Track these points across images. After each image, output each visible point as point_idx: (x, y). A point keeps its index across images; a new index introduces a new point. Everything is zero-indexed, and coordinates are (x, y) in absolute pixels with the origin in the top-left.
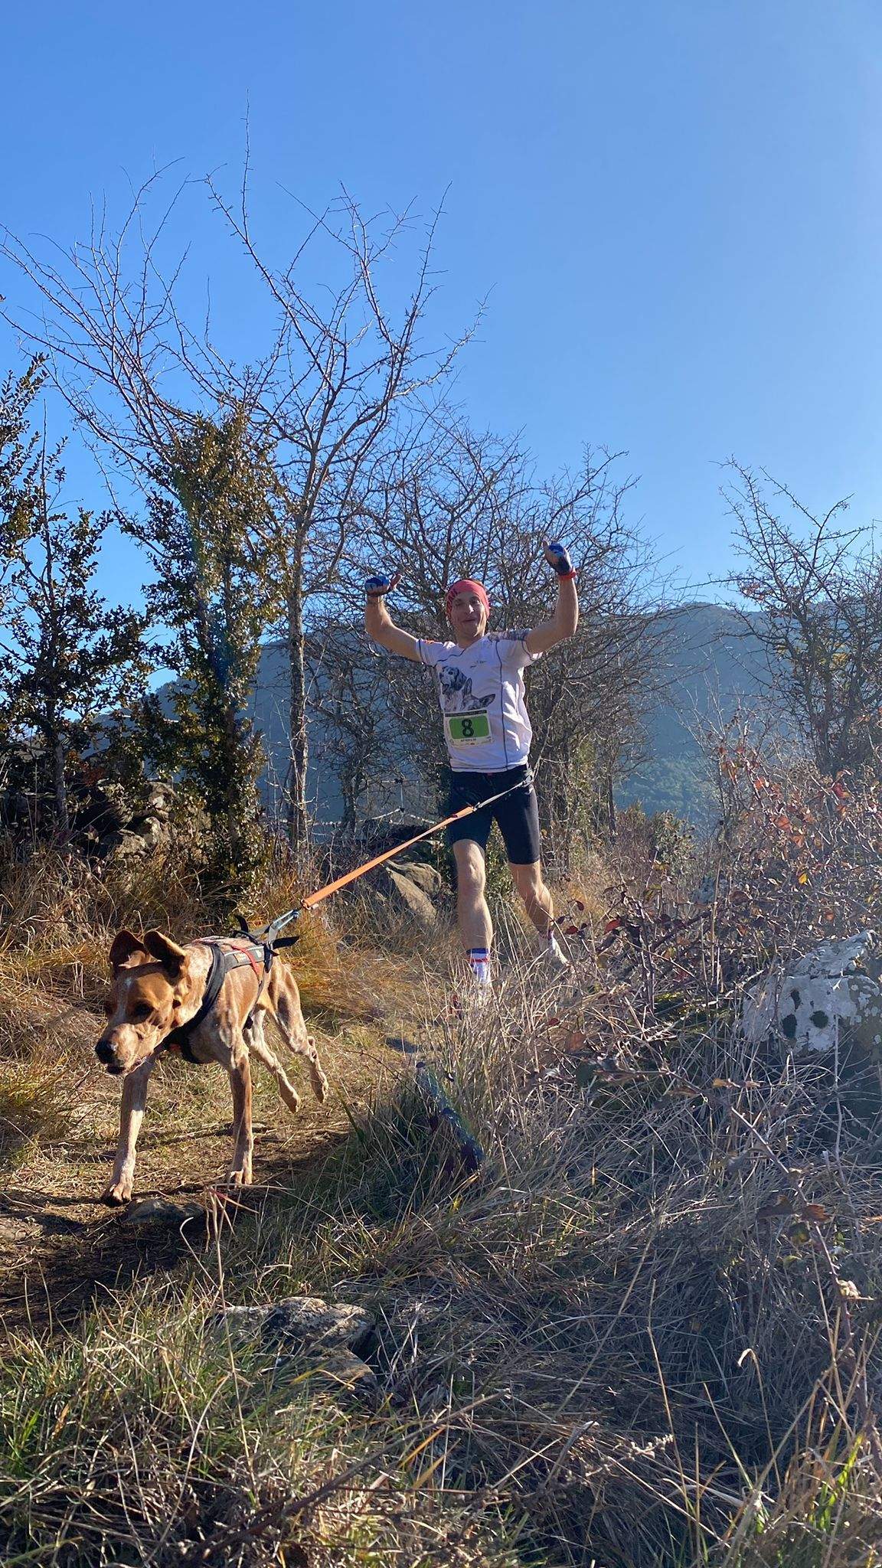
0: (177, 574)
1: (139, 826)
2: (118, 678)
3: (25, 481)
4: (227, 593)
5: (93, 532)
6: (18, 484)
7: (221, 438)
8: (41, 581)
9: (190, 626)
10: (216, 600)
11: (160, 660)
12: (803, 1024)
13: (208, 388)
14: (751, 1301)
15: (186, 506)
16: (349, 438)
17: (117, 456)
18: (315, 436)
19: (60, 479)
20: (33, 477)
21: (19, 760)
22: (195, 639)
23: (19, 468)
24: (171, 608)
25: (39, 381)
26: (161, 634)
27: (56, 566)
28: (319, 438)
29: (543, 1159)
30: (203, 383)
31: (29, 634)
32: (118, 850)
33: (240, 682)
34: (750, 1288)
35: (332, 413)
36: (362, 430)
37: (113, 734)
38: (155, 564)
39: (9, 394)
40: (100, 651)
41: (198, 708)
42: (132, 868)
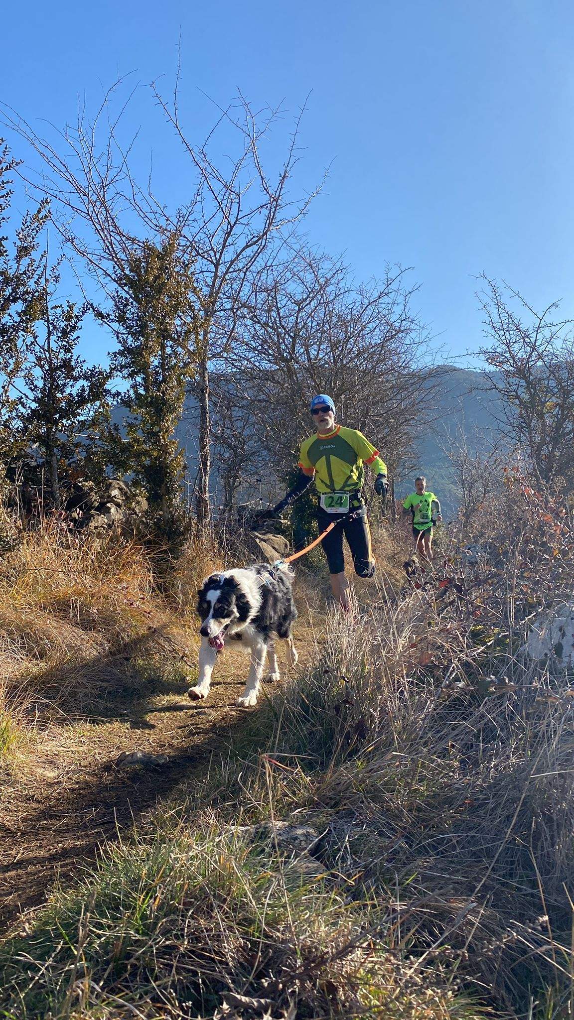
0: (131, 345)
1: (103, 509)
2: (92, 413)
3: (36, 282)
4: (163, 358)
5: (77, 317)
6: (31, 284)
7: (161, 257)
9: (139, 379)
10: (156, 363)
11: (119, 401)
12: (566, 650)
13: (149, 222)
14: (555, 827)
15: (136, 299)
16: (241, 256)
17: (90, 266)
18: (218, 255)
19: (56, 281)
20: (41, 280)
21: (28, 465)
22: (143, 388)
23: (33, 274)
24: (126, 367)
25: (46, 217)
26: (120, 384)
27: (53, 338)
28: (220, 256)
30: (146, 219)
31: (36, 383)
32: (90, 524)
33: (171, 417)
34: (555, 819)
35: (230, 240)
36: (249, 252)
37: (88, 448)
38: (118, 338)
39: (26, 225)
40: (81, 395)
41: (143, 433)
42: (99, 535)
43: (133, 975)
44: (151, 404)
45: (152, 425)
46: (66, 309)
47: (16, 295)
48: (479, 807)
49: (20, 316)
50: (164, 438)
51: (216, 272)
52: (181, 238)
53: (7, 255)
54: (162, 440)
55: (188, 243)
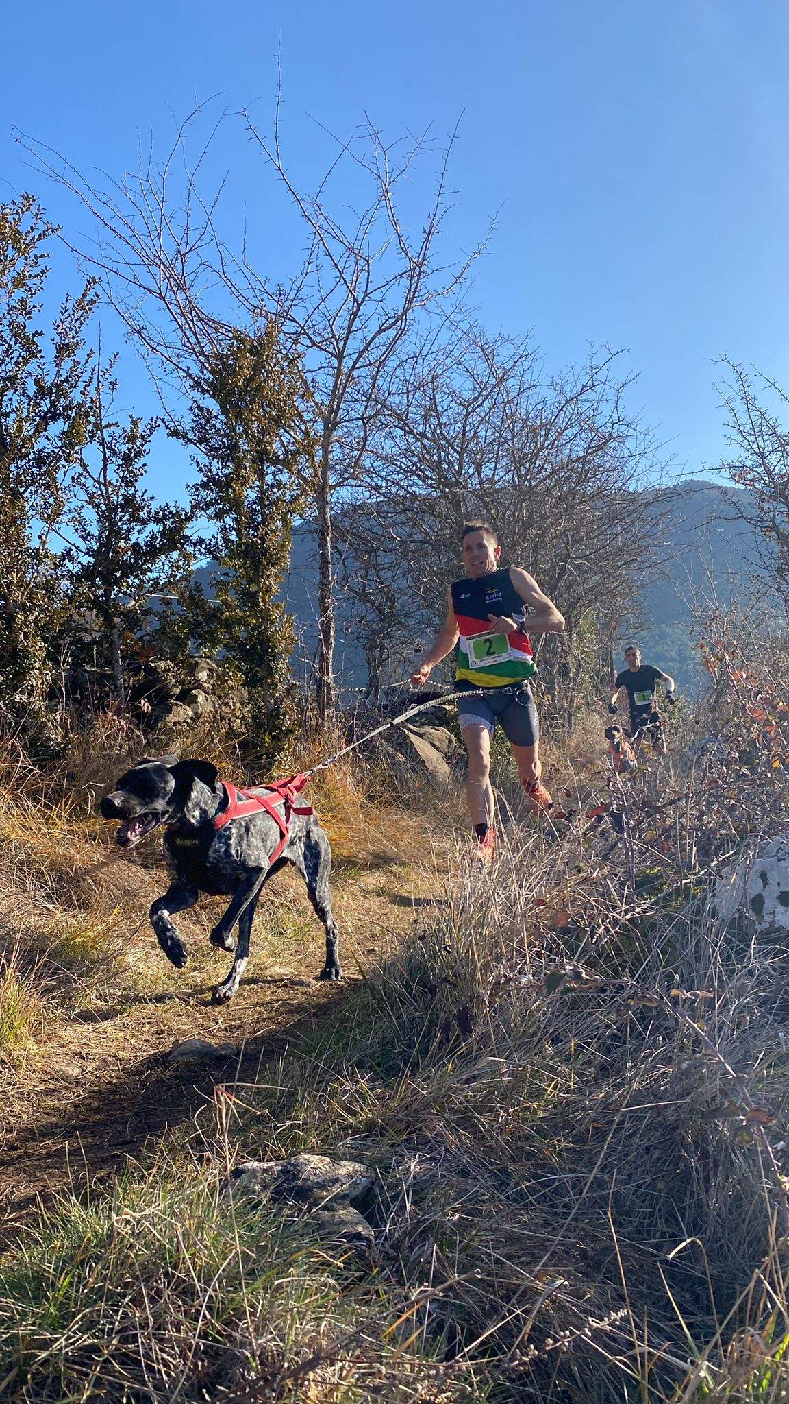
0: (217, 474)
1: (186, 697)
2: (167, 567)
3: (82, 393)
4: (262, 492)
5: (142, 436)
6: (76, 395)
7: (253, 351)
8: (98, 482)
9: (229, 520)
10: (252, 495)
11: (203, 551)
12: (770, 903)
13: (245, 303)
14: (711, 1165)
15: (224, 411)
16: (372, 345)
17: (165, 366)
18: (341, 345)
19: (113, 390)
20: (89, 389)
21: (80, 640)
22: (234, 532)
23: (76, 382)
24: (212, 504)
25: (93, 302)
26: (204, 528)
27: (111, 467)
28: (345, 346)
29: (530, 1027)
30: (241, 298)
31: (88, 529)
32: (168, 719)
33: (273, 571)
34: (711, 1153)
35: (357, 323)
36: (383, 339)
37: (162, 616)
38: (198, 465)
39: (66, 315)
40: (150, 544)
41: (236, 593)
42: (179, 733)
44: (246, 554)
45: (250, 582)
46: (128, 426)
47: (55, 410)
49: (61, 440)
50: (264, 600)
51: (339, 368)
52: (290, 323)
53: (42, 357)
54: (262, 604)
55: (299, 330)
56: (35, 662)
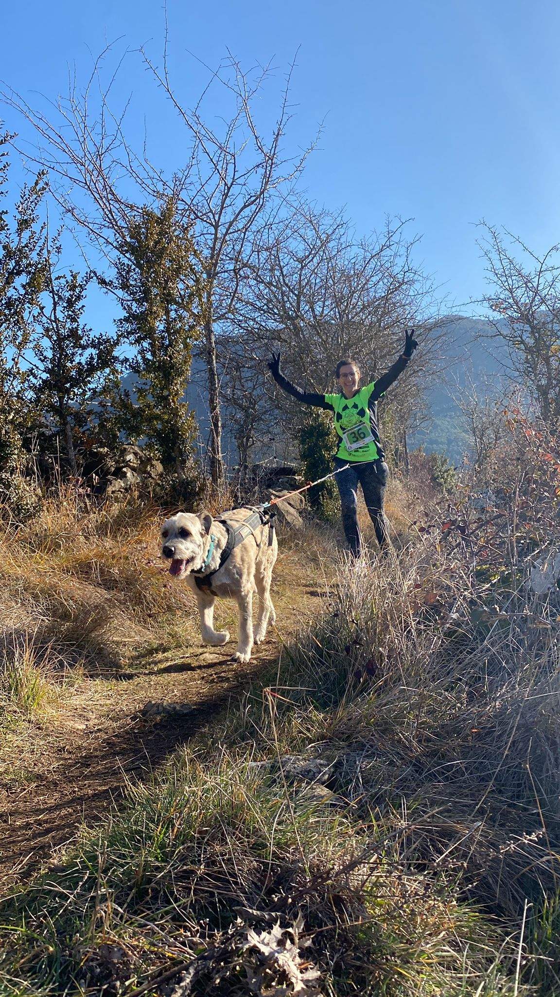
0: (136, 312)
1: (119, 473)
2: (102, 380)
3: (38, 254)
4: (168, 322)
5: (80, 286)
6: (34, 257)
7: (160, 222)
8: (50, 320)
9: (145, 344)
10: (161, 327)
11: (128, 367)
13: (147, 188)
15: (138, 265)
16: (240, 217)
17: (91, 235)
18: (217, 217)
19: (59, 252)
20: (43, 252)
21: (43, 434)
22: (150, 353)
23: (34, 246)
24: (133, 333)
25: (44, 189)
26: (127, 351)
27: (59, 308)
28: (219, 218)
30: (144, 185)
31: (45, 354)
32: (108, 489)
33: (179, 380)
35: (228, 201)
37: (100, 415)
38: (122, 305)
39: (24, 198)
40: (90, 363)
41: (154, 397)
42: (117, 500)
43: (155, 898)
44: (159, 369)
45: (162, 389)
46: (69, 278)
47: (19, 268)
48: (486, 735)
49: (25, 289)
50: (173, 401)
51: (216, 234)
52: (179, 202)
53: (8, 229)
54: (172, 404)
55: (187, 207)
56: (15, 449)
